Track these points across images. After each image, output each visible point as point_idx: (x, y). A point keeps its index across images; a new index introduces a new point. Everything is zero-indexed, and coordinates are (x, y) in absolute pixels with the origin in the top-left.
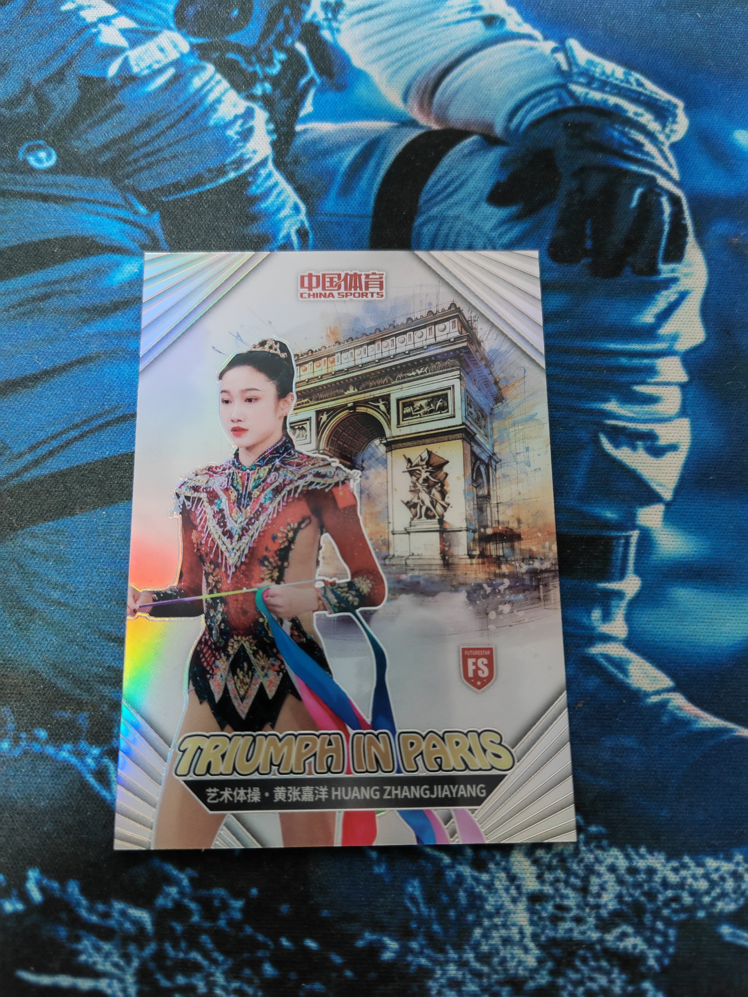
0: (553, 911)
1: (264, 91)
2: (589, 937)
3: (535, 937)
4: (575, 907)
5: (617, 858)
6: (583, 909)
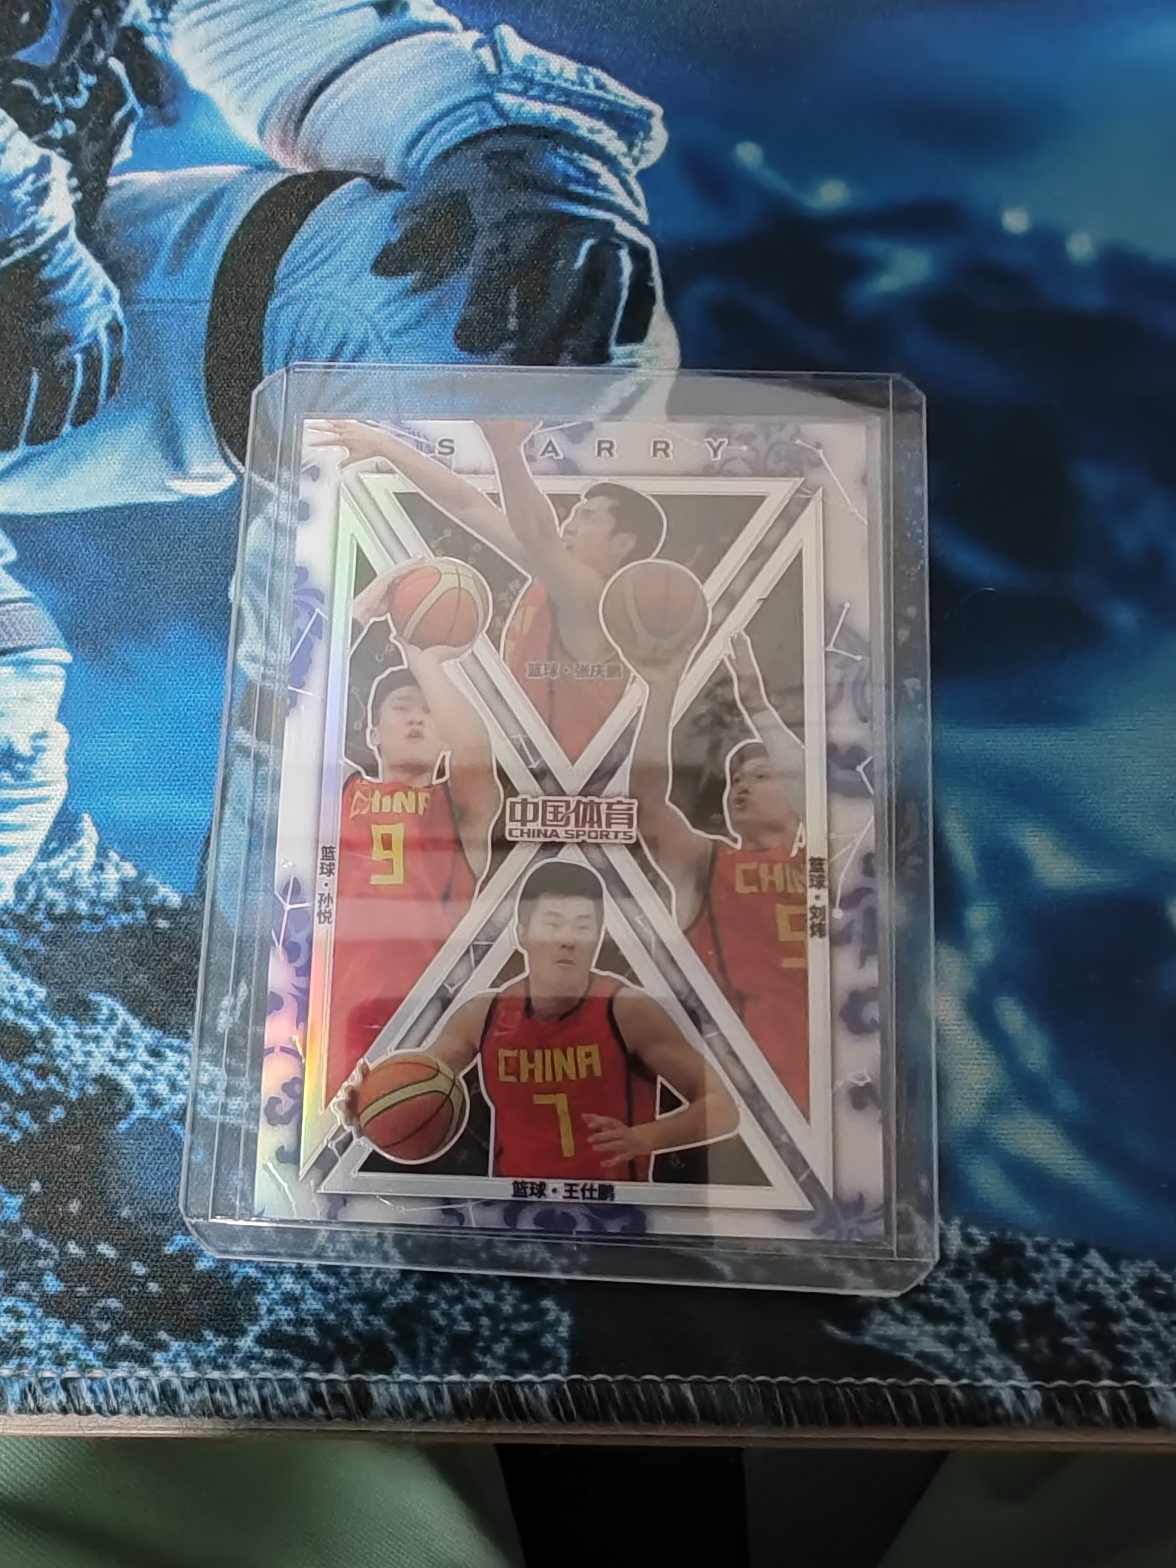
1: (65, 131)
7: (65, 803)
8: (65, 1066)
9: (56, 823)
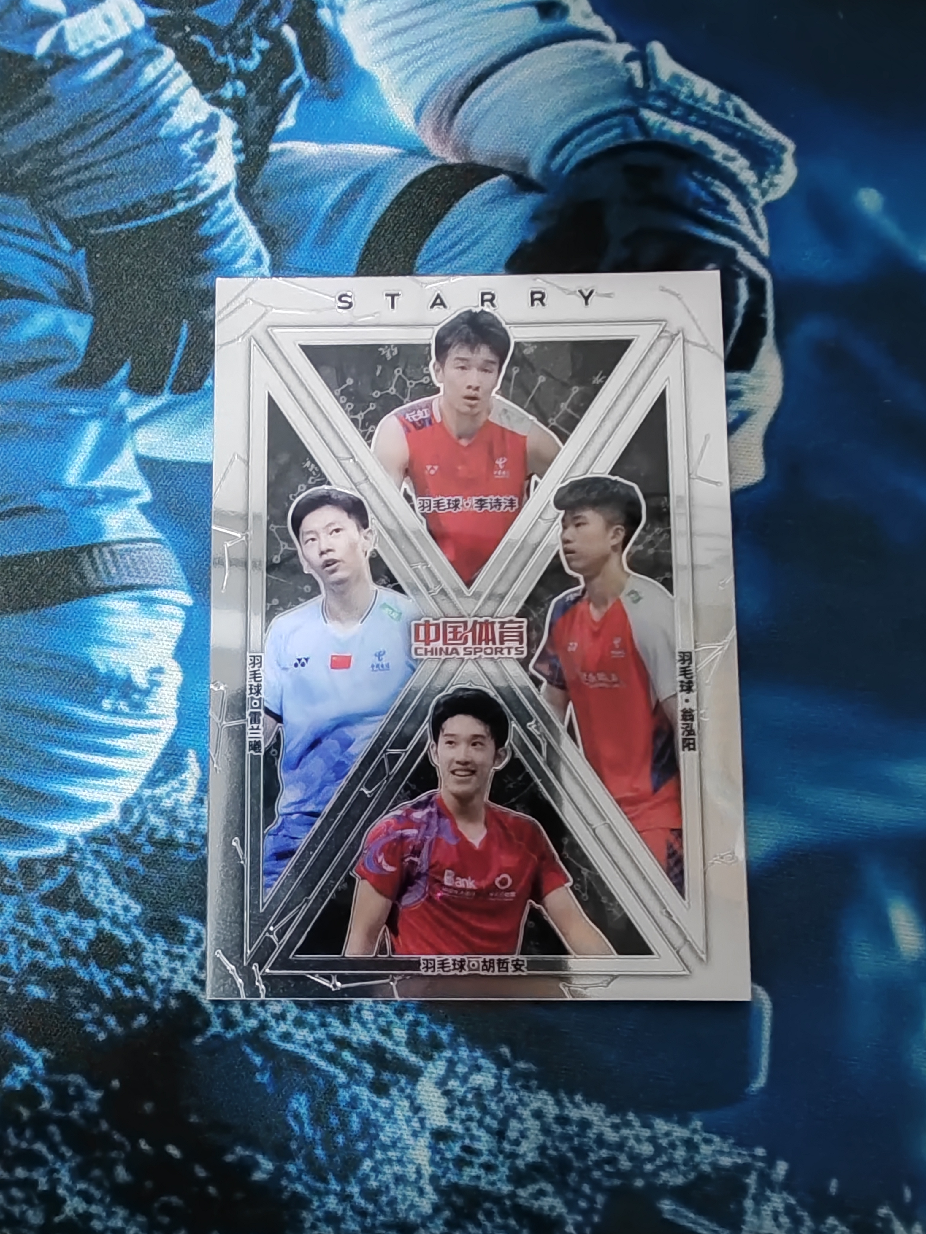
0: (460, 1153)
1: (235, 92)
2: (499, 1189)
3: (434, 1179)
4: (487, 1153)
5: (546, 1103)
6: (496, 1157)
7: (173, 737)
8: (152, 979)
9: (164, 755)
